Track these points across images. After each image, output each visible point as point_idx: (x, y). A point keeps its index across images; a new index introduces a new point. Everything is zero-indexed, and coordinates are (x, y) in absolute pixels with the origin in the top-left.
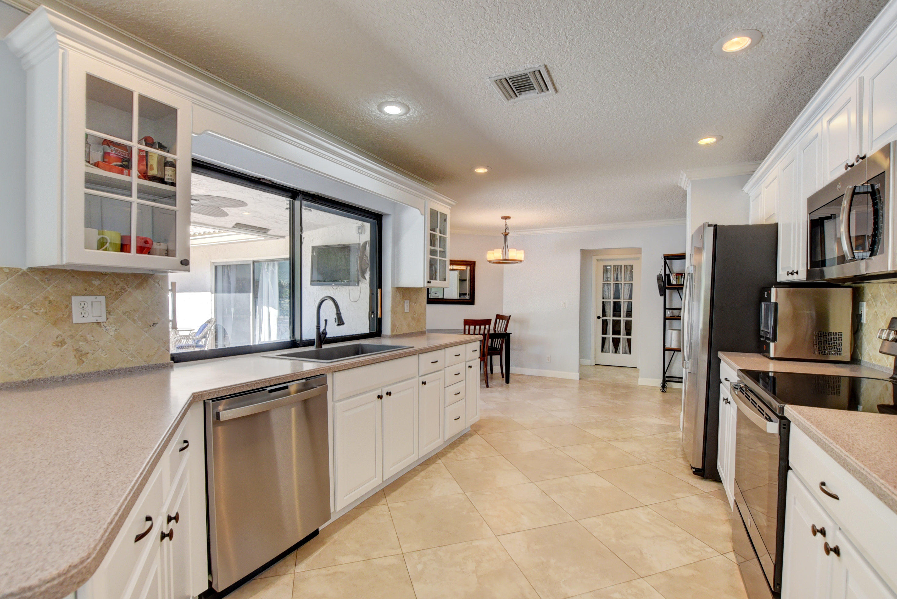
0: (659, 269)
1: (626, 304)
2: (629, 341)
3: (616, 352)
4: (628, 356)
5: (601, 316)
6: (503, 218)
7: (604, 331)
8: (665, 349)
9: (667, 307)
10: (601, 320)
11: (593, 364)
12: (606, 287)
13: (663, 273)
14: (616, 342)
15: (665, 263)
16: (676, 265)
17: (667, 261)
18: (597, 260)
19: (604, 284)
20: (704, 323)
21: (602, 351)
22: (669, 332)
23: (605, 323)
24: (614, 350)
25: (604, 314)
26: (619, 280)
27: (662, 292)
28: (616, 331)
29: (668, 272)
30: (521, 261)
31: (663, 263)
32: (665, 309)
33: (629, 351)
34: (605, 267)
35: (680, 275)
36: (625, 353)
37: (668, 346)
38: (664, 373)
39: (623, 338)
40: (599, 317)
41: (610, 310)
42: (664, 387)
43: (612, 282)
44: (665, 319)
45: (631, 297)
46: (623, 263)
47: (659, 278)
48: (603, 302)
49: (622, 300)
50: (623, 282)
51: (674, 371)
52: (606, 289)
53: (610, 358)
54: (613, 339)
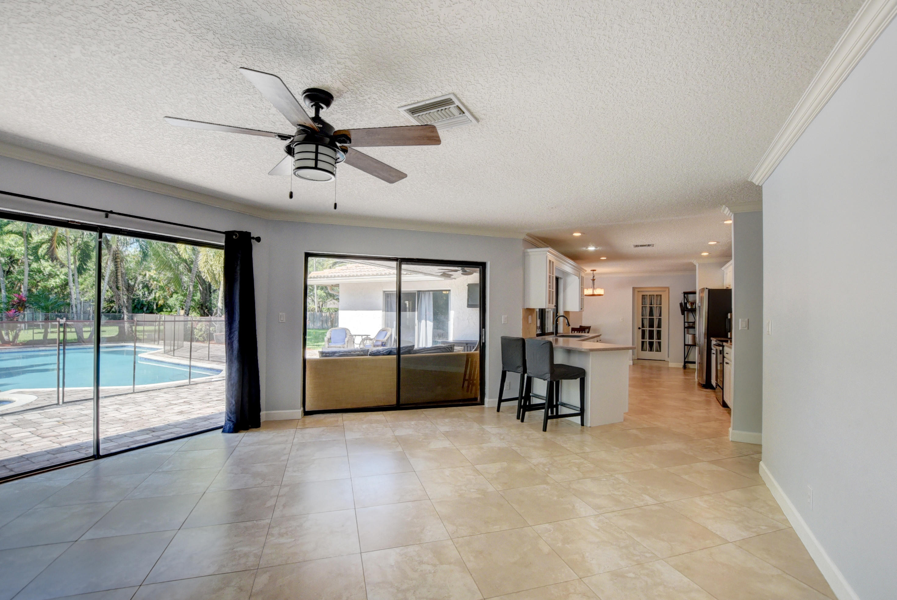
0: (681, 299)
1: (657, 320)
2: (659, 343)
3: (651, 351)
4: (660, 352)
5: (641, 327)
6: (592, 270)
7: (643, 337)
8: (685, 345)
9: (686, 321)
10: (641, 330)
11: (636, 358)
12: (644, 308)
13: (683, 302)
14: (651, 344)
15: (684, 297)
16: (691, 297)
17: (686, 295)
18: (638, 291)
19: (642, 307)
20: (705, 330)
21: (642, 350)
22: (687, 335)
23: (643, 332)
24: (650, 349)
25: (643, 326)
26: (653, 304)
27: (683, 313)
28: (651, 337)
29: (686, 301)
30: (602, 295)
31: (683, 297)
32: (685, 322)
33: (659, 350)
34: (643, 296)
35: (693, 303)
36: (657, 351)
37: (687, 343)
38: (685, 359)
39: (656, 342)
40: (639, 328)
41: (647, 323)
42: (685, 367)
43: (648, 306)
44: (685, 328)
45: (660, 315)
46: (655, 294)
47: (681, 304)
48: (642, 318)
49: (655, 317)
50: (655, 306)
51: (691, 359)
52: (644, 310)
53: (648, 354)
54: (649, 342)
